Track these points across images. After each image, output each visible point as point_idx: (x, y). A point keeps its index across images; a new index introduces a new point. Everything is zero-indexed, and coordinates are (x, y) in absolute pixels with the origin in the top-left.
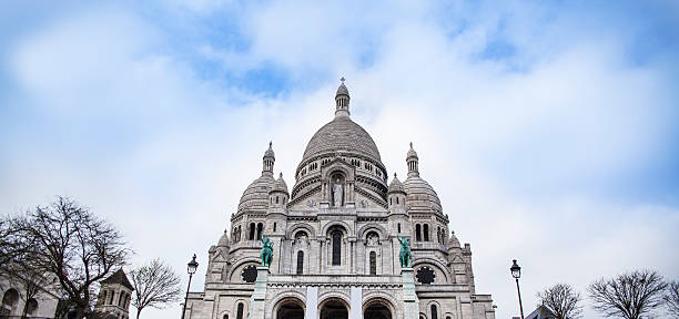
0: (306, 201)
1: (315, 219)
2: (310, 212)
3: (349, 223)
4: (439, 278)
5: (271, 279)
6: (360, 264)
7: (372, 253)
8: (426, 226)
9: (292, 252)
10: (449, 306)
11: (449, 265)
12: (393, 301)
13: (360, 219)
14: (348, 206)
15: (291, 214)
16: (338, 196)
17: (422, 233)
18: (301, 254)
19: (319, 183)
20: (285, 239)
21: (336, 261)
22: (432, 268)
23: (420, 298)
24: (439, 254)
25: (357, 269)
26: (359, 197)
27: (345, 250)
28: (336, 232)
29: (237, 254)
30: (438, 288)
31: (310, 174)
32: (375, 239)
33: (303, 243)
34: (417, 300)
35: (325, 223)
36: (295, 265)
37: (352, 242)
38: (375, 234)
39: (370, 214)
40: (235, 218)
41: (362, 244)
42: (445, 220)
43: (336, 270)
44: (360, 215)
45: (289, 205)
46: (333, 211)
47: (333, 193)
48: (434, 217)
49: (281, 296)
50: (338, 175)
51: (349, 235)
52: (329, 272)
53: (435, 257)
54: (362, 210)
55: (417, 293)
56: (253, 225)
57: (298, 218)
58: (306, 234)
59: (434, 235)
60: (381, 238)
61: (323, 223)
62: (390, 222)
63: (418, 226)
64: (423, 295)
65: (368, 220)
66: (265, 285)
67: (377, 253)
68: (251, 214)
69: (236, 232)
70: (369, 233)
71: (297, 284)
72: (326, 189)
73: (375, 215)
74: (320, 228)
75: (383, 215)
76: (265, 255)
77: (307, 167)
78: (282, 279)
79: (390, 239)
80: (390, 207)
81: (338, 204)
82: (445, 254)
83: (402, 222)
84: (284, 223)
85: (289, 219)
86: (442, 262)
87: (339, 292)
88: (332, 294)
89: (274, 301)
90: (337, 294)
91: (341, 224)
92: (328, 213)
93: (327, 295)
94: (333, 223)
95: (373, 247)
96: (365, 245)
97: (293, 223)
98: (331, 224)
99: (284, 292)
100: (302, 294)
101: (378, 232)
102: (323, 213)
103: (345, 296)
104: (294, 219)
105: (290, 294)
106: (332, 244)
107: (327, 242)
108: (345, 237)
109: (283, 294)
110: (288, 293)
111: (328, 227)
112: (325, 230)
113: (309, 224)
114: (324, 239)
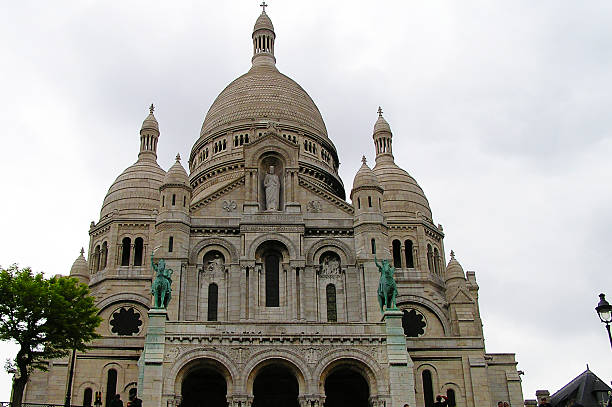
0: (220, 201)
1: (235, 231)
2: (227, 220)
3: (291, 238)
4: (431, 328)
5: (171, 329)
6: (311, 305)
7: (331, 287)
8: (409, 243)
9: (199, 286)
10: (451, 371)
11: (446, 307)
13: (309, 232)
14: (289, 210)
15: (195, 223)
16: (272, 192)
17: (403, 254)
18: (213, 288)
19: (241, 172)
20: (188, 263)
21: (272, 300)
22: (419, 311)
23: (414, 359)
24: (431, 289)
25: (308, 313)
26: (305, 196)
27: (286, 282)
28: (272, 253)
29: (103, 288)
30: (433, 344)
31: (215, 159)
32: (334, 264)
33: (218, 270)
34: (411, 363)
35: (254, 239)
36: (205, 306)
37: (298, 269)
38: (332, 256)
39: (325, 224)
40: (95, 231)
41: (313, 271)
42: (438, 235)
43: (273, 314)
44: (310, 224)
45: (193, 209)
46: (265, 219)
47: (264, 189)
48: (421, 229)
49: (189, 358)
50: (271, 159)
51: (293, 258)
52: (261, 318)
53: (425, 293)
54: (312, 216)
55: (409, 350)
56: (127, 241)
57: (207, 230)
59: (421, 257)
60: (344, 262)
61: (250, 237)
62: (358, 236)
63: (396, 244)
64: (417, 354)
65: (322, 233)
66: (162, 340)
67: (338, 286)
68: (124, 223)
69: (99, 253)
70: (324, 255)
71: (215, 337)
72: (253, 183)
73: (332, 225)
74: (245, 247)
75: (346, 225)
76: (160, 290)
77: (210, 147)
78: (188, 329)
79: (359, 264)
80: (358, 211)
81: (272, 206)
82: (440, 289)
83: (378, 235)
84: (186, 237)
85: (194, 231)
86: (436, 300)
87: (283, 351)
88: (272, 353)
89: (177, 365)
90: (281, 353)
91: (279, 238)
92: (257, 221)
93: (264, 355)
94: (265, 237)
95: (331, 277)
96: (318, 273)
97: (200, 237)
98: (263, 240)
99: (194, 351)
100: (224, 354)
101: (339, 253)
102: (249, 221)
103: (293, 357)
104: (201, 231)
105: (204, 354)
106: (264, 271)
107: (257, 269)
108: (286, 261)
109: (193, 354)
110: (201, 353)
111: (257, 244)
112: (253, 250)
113: (227, 238)
114: (252, 264)
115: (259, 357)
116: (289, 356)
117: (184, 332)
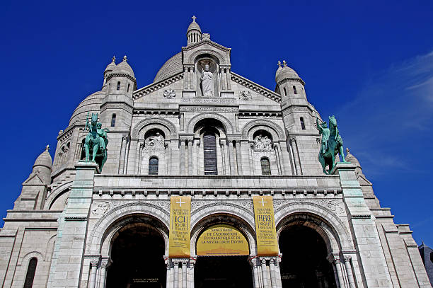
0: (161, 90)
1: (175, 113)
2: (168, 104)
3: (226, 116)
5: (101, 183)
7: (265, 159)
9: (141, 158)
12: (329, 217)
13: (242, 113)
14: (224, 96)
15: (138, 106)
16: (208, 84)
18: (154, 161)
20: (129, 137)
26: (237, 87)
27: (223, 154)
29: (63, 176)
32: (266, 140)
33: (158, 145)
35: (192, 117)
37: (234, 142)
39: (256, 108)
40: (62, 136)
41: (249, 145)
46: (203, 102)
49: (120, 213)
51: (229, 133)
57: (149, 112)
58: (162, 134)
60: (275, 138)
61: (189, 116)
62: (287, 117)
65: (254, 115)
66: (89, 193)
67: (272, 159)
68: (84, 128)
73: (263, 109)
74: (185, 124)
75: (275, 109)
78: (122, 183)
80: (284, 97)
81: (208, 95)
83: (306, 115)
84: (129, 116)
85: (136, 112)
87: (230, 205)
88: (217, 208)
89: (106, 221)
90: (228, 208)
91: (215, 117)
92: (195, 103)
93: (208, 210)
94: (203, 116)
95: (263, 151)
96: (252, 147)
97: (142, 117)
98: (200, 118)
99: (125, 206)
100: (161, 209)
101: (270, 131)
102: (188, 103)
103: (241, 212)
104: (143, 113)
105: (137, 209)
106: (202, 145)
107: (196, 142)
108: (223, 135)
109: (125, 210)
110: (134, 208)
111: (196, 121)
112: (192, 125)
113: (168, 119)
114: (191, 138)
115: (202, 212)
116: (237, 210)
117: (116, 185)
